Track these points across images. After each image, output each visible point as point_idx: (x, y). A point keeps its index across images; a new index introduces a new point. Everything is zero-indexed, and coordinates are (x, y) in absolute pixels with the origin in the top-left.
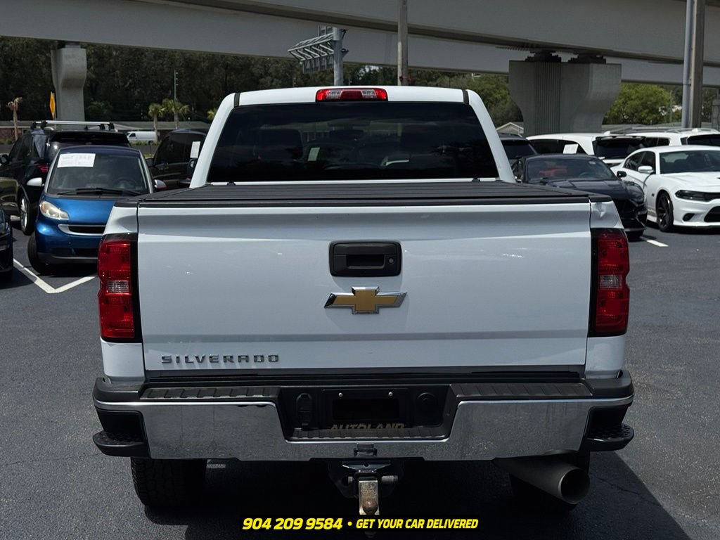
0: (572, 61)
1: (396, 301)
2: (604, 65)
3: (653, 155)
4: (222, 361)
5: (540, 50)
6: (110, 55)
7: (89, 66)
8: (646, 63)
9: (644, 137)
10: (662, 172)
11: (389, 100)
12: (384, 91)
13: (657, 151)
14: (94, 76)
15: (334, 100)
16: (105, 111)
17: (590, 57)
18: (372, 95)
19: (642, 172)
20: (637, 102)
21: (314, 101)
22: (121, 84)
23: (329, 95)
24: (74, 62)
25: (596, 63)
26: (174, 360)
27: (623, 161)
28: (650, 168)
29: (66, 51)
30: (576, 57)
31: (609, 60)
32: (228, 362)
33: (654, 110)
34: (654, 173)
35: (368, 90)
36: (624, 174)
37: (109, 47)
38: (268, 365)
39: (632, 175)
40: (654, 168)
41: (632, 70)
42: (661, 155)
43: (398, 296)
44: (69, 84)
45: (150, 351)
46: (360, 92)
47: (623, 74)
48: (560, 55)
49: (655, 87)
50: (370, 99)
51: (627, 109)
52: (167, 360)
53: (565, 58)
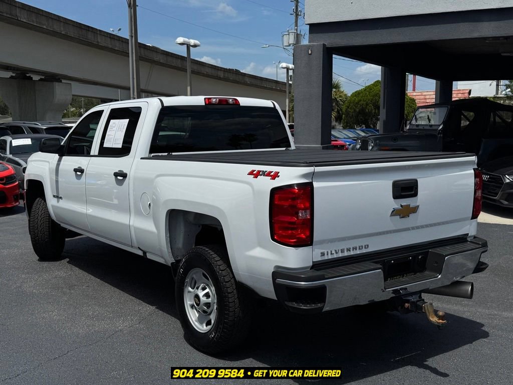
0: (41, 80)
1: (415, 210)
2: (60, 83)
4: (346, 251)
5: (19, 72)
15: (214, 104)
17: (52, 78)
18: (233, 102)
21: (204, 104)
25: (57, 82)
26: (326, 254)
30: (43, 77)
31: (63, 81)
32: (348, 251)
38: (364, 251)
43: (416, 207)
45: (316, 250)
46: (227, 100)
48: (32, 76)
52: (323, 254)
53: (36, 78)
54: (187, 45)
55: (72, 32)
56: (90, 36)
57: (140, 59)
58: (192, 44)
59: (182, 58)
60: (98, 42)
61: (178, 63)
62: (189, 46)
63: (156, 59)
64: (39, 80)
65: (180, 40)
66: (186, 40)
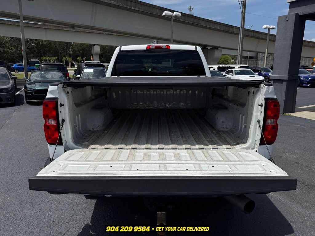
0: (211, 49)
2: (217, 50)
3: (233, 71)
5: (203, 46)
6: (106, 48)
7: (100, 50)
8: (227, 50)
9: (230, 66)
10: (235, 75)
11: (171, 49)
12: (169, 46)
13: (234, 70)
14: (102, 53)
15: (153, 49)
16: (105, 61)
17: (215, 48)
18: (165, 47)
19: (230, 75)
20: (223, 59)
21: (146, 49)
22: (108, 54)
23: (151, 47)
24: (97, 49)
25: (216, 49)
27: (225, 72)
28: (232, 74)
29: (95, 46)
31: (219, 49)
33: (227, 61)
34: (233, 75)
35: (164, 46)
36: (226, 75)
37: (106, 46)
39: (228, 76)
40: (233, 74)
41: (224, 52)
42: (235, 70)
44: (96, 54)
46: (161, 46)
47: (222, 52)
48: (208, 47)
49: (227, 56)
50: (164, 49)
51: (221, 61)
53: (209, 48)
54: (269, 28)
55: (223, 28)
56: (231, 29)
57: (244, 35)
58: (271, 28)
59: (266, 34)
60: (234, 32)
61: (264, 37)
62: (269, 29)
63: (261, 37)
64: (210, 49)
65: (265, 26)
66: (268, 26)
